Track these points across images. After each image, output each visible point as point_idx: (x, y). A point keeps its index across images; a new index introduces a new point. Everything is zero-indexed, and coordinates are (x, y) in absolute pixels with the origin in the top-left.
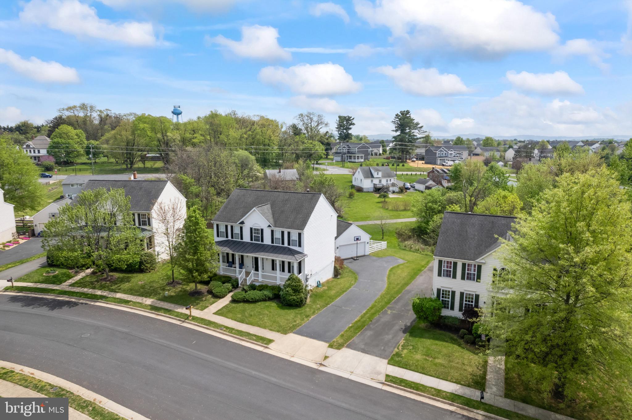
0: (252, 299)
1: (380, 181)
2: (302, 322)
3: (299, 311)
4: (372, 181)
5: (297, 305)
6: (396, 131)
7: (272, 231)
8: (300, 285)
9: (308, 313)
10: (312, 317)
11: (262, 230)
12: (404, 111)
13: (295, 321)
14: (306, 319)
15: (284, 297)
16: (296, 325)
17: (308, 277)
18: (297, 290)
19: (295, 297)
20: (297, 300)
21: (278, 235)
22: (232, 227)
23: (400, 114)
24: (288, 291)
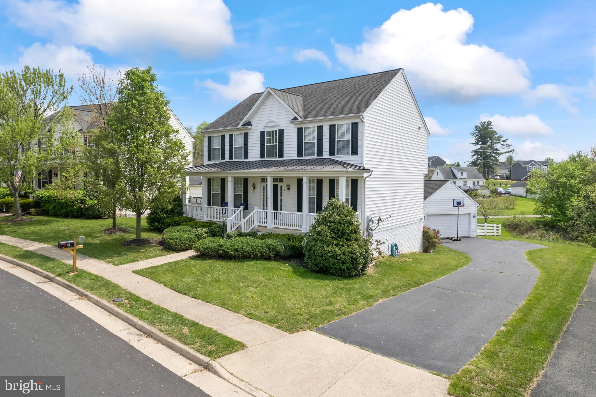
0: (236, 250)
1: (465, 183)
2: (352, 307)
3: (347, 284)
4: (455, 183)
5: (341, 270)
6: (476, 144)
7: (300, 131)
8: (351, 223)
9: (370, 292)
10: (381, 301)
11: (281, 132)
12: (485, 122)
13: (331, 303)
14: (362, 303)
15: (310, 250)
16: (332, 312)
17: (373, 226)
18: (343, 234)
19: (336, 249)
20: (343, 257)
21: (310, 137)
22: (231, 136)
23: (480, 126)
24: (319, 233)
